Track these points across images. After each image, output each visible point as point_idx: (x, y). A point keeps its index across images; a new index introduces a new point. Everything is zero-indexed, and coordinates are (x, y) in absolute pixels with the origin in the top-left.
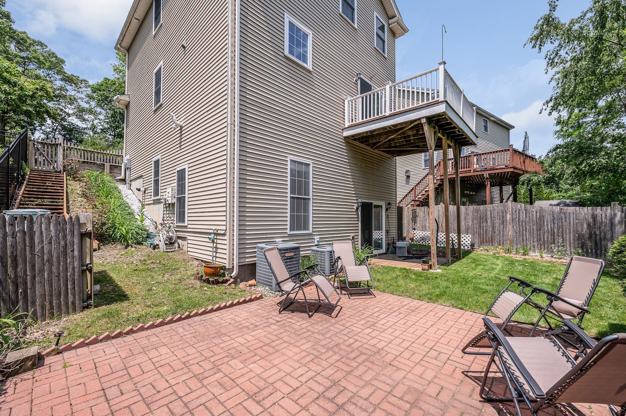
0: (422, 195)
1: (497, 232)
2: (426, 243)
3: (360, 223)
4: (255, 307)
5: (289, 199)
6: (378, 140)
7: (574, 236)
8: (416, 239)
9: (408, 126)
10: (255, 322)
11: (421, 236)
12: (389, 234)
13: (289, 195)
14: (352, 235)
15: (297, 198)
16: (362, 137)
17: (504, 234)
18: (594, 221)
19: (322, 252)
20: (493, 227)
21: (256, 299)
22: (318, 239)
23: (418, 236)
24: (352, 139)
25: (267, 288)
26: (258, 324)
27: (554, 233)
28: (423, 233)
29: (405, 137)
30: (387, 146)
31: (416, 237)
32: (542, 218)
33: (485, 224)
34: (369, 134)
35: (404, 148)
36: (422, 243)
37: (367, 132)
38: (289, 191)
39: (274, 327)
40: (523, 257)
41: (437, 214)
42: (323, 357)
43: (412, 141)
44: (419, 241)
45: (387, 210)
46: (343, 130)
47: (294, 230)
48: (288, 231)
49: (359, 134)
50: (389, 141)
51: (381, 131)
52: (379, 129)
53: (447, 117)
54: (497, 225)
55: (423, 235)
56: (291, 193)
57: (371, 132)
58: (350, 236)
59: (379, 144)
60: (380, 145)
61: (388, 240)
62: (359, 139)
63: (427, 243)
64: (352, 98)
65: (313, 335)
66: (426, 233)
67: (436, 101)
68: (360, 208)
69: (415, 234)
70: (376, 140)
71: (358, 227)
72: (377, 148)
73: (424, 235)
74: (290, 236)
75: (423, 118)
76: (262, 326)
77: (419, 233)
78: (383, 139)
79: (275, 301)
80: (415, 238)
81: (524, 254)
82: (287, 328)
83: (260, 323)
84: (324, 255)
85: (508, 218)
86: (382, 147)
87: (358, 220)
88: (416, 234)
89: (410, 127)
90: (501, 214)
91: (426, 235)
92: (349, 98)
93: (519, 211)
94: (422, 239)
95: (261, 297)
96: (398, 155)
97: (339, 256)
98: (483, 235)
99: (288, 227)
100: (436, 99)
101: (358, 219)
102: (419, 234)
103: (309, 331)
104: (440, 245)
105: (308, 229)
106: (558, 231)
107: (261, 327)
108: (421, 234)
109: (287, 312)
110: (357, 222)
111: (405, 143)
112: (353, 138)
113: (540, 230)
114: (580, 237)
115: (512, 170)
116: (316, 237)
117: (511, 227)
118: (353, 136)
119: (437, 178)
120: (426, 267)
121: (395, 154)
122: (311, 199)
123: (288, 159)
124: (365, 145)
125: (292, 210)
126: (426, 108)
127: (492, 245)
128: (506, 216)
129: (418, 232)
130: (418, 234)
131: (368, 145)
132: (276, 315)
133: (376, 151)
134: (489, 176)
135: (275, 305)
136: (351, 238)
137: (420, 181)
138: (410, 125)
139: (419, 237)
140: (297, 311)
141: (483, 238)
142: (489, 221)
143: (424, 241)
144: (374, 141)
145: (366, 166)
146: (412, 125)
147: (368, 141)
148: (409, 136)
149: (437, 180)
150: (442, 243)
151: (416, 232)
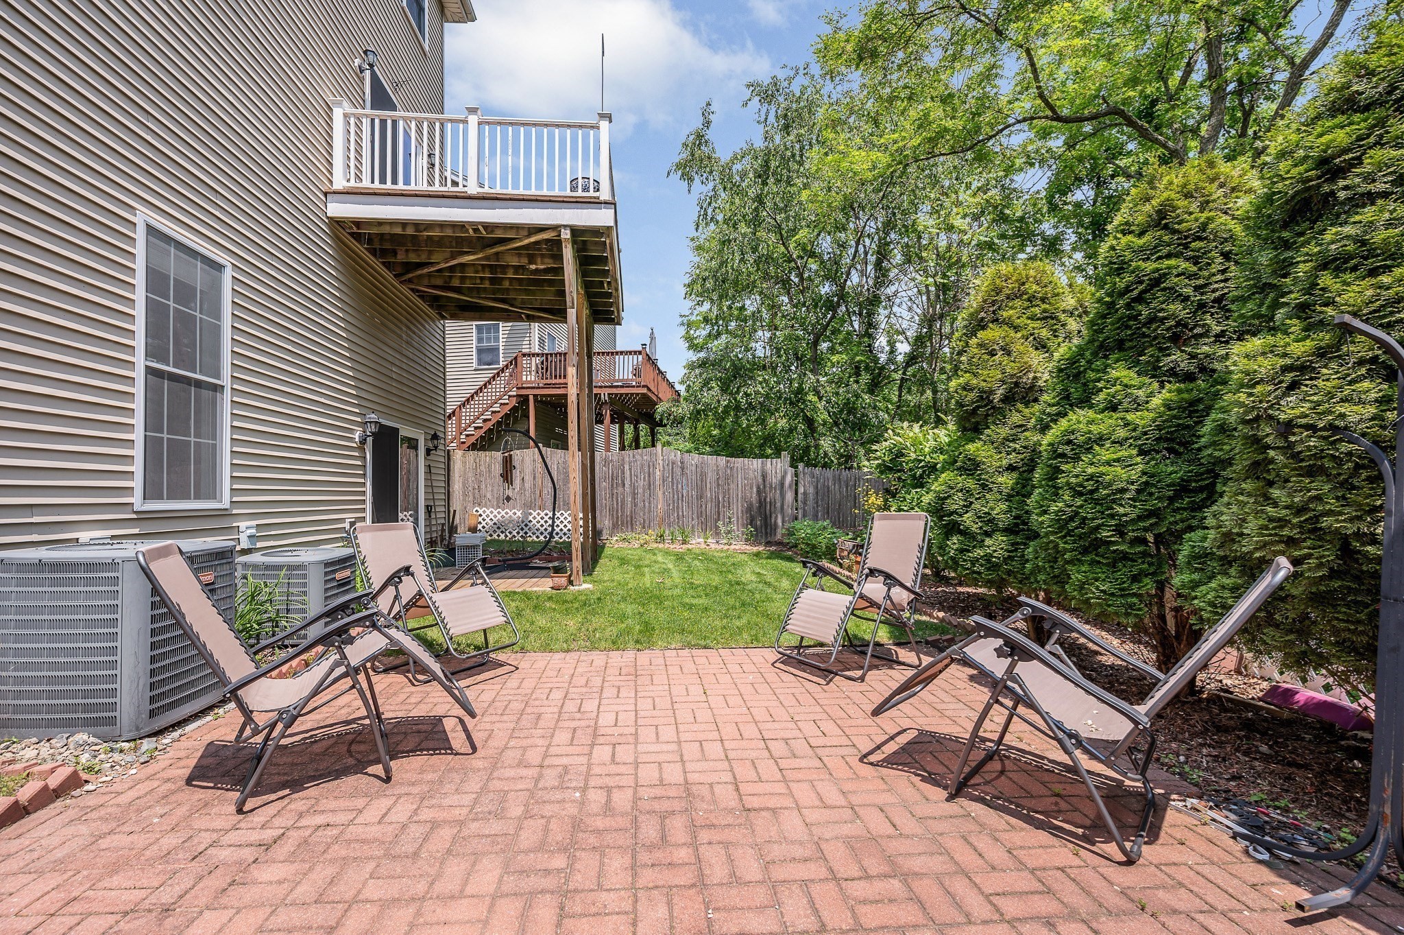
0: (476, 428)
1: (640, 505)
2: (506, 536)
3: (369, 484)
4: (70, 830)
5: (139, 374)
6: (423, 258)
7: (742, 506)
8: (484, 527)
9: (520, 240)
10: (143, 893)
11: (495, 520)
12: (433, 516)
13: (140, 359)
14: (349, 517)
15: (173, 378)
16: (382, 236)
17: (650, 507)
18: (764, 481)
19: (291, 567)
20: (634, 495)
21: (47, 797)
22: (253, 531)
23: (488, 520)
24: (352, 234)
25: (82, 737)
26: (166, 896)
27: (719, 502)
28: (499, 513)
29: (492, 268)
30: (439, 282)
31: (484, 523)
32: (703, 475)
33: (620, 489)
34: (410, 231)
35: (480, 298)
36: (499, 536)
37: (404, 224)
38: (140, 342)
39: (268, 873)
40: (684, 547)
41: (531, 468)
42: (577, 880)
43: (506, 284)
44: (491, 532)
45: (428, 452)
46: (326, 194)
47: (159, 497)
48: (136, 500)
49: (380, 223)
50: (452, 269)
51: (449, 232)
52: (442, 225)
53: (608, 242)
54: (640, 491)
55: (499, 516)
56: (148, 355)
57: (418, 225)
58: (342, 520)
59: (426, 271)
60: (420, 276)
61: (431, 532)
62: (370, 240)
63: (510, 536)
64: (354, 111)
65: (465, 832)
66: (507, 513)
67: (591, 197)
68: (370, 440)
69: (480, 515)
70: (419, 256)
71: (364, 493)
72: (410, 281)
73: (503, 517)
74: (144, 517)
75: (565, 226)
76: (203, 895)
77: (492, 512)
78: (441, 261)
79: (166, 775)
80: (480, 527)
81: (684, 542)
82: (338, 851)
83: (178, 890)
84: (305, 577)
85: (658, 478)
86: (426, 282)
87: (364, 475)
88: (484, 516)
89: (526, 242)
90: (646, 469)
91: (507, 516)
92: (348, 108)
93: (673, 463)
94: (499, 528)
95: (74, 782)
96: (454, 317)
97: (406, 564)
98: (617, 511)
99: (137, 483)
100: (592, 193)
101: (365, 471)
102: (491, 516)
103: (435, 825)
104: (538, 537)
105: (213, 495)
106: (723, 498)
107: (203, 901)
108: (495, 516)
109: (273, 797)
110: (363, 481)
111: (487, 285)
112: (355, 230)
113: (701, 497)
114: (749, 509)
115: (645, 391)
116: (243, 525)
117: (660, 494)
118: (358, 223)
119: (510, 393)
120: (563, 581)
121: (446, 311)
122: (227, 392)
123: (139, 220)
124: (383, 263)
125: (153, 422)
126: (573, 205)
127: (632, 531)
128: (654, 473)
129: (488, 512)
130: (488, 516)
131: (387, 265)
132: (228, 825)
133: (404, 289)
134: (609, 398)
135: (179, 790)
136: (347, 526)
137: (472, 396)
138: (529, 236)
139: (491, 523)
140: (314, 778)
141: (617, 518)
142: (627, 483)
143: (502, 532)
144: (413, 258)
145: (382, 324)
146: (533, 239)
147: (395, 253)
148: (504, 268)
149: (510, 396)
150: (542, 533)
151: (484, 512)
